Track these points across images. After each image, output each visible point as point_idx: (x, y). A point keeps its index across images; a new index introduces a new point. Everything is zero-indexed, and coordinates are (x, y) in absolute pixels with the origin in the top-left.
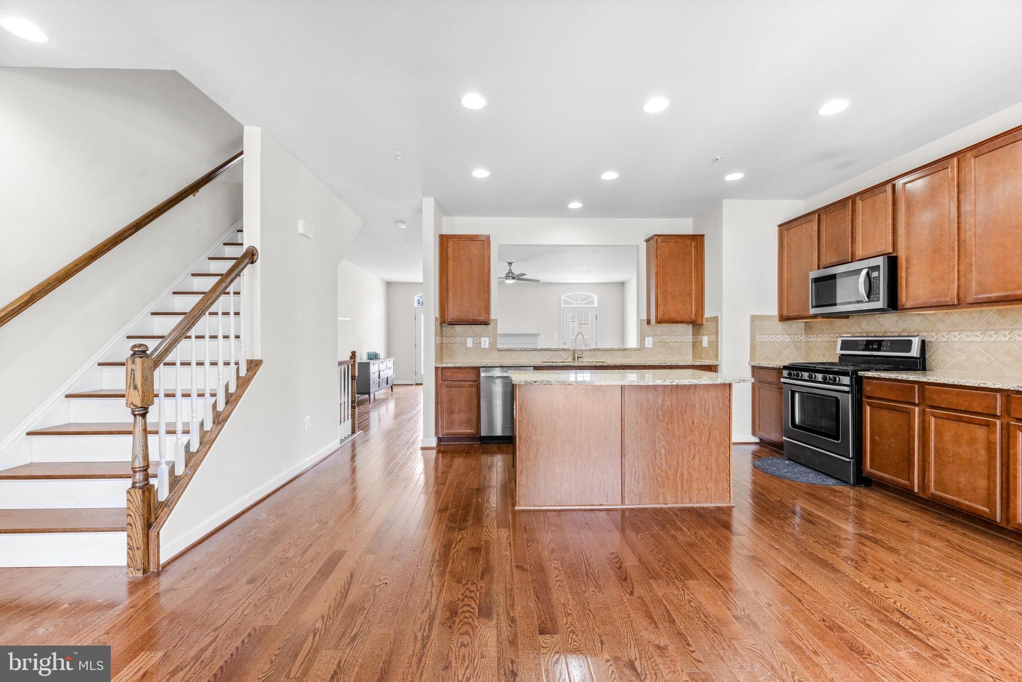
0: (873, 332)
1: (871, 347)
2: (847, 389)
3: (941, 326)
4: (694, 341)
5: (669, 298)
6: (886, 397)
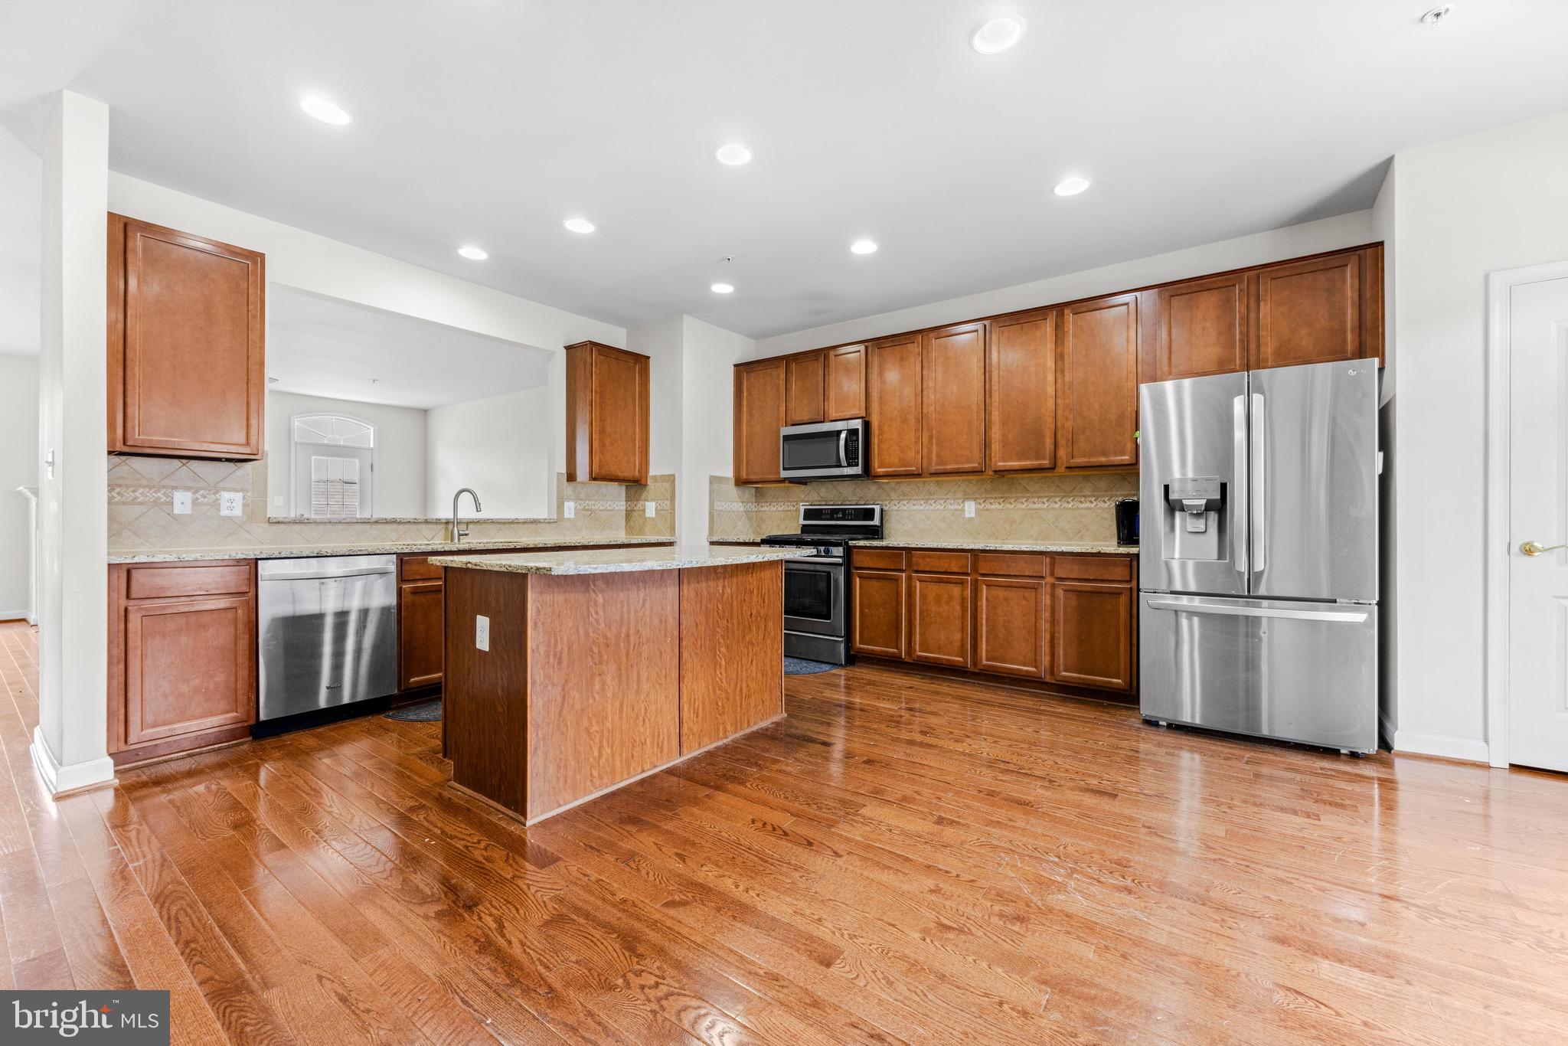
0: (832, 501)
1: (835, 516)
2: (840, 560)
3: (893, 496)
4: (629, 509)
5: (608, 442)
6: (876, 567)
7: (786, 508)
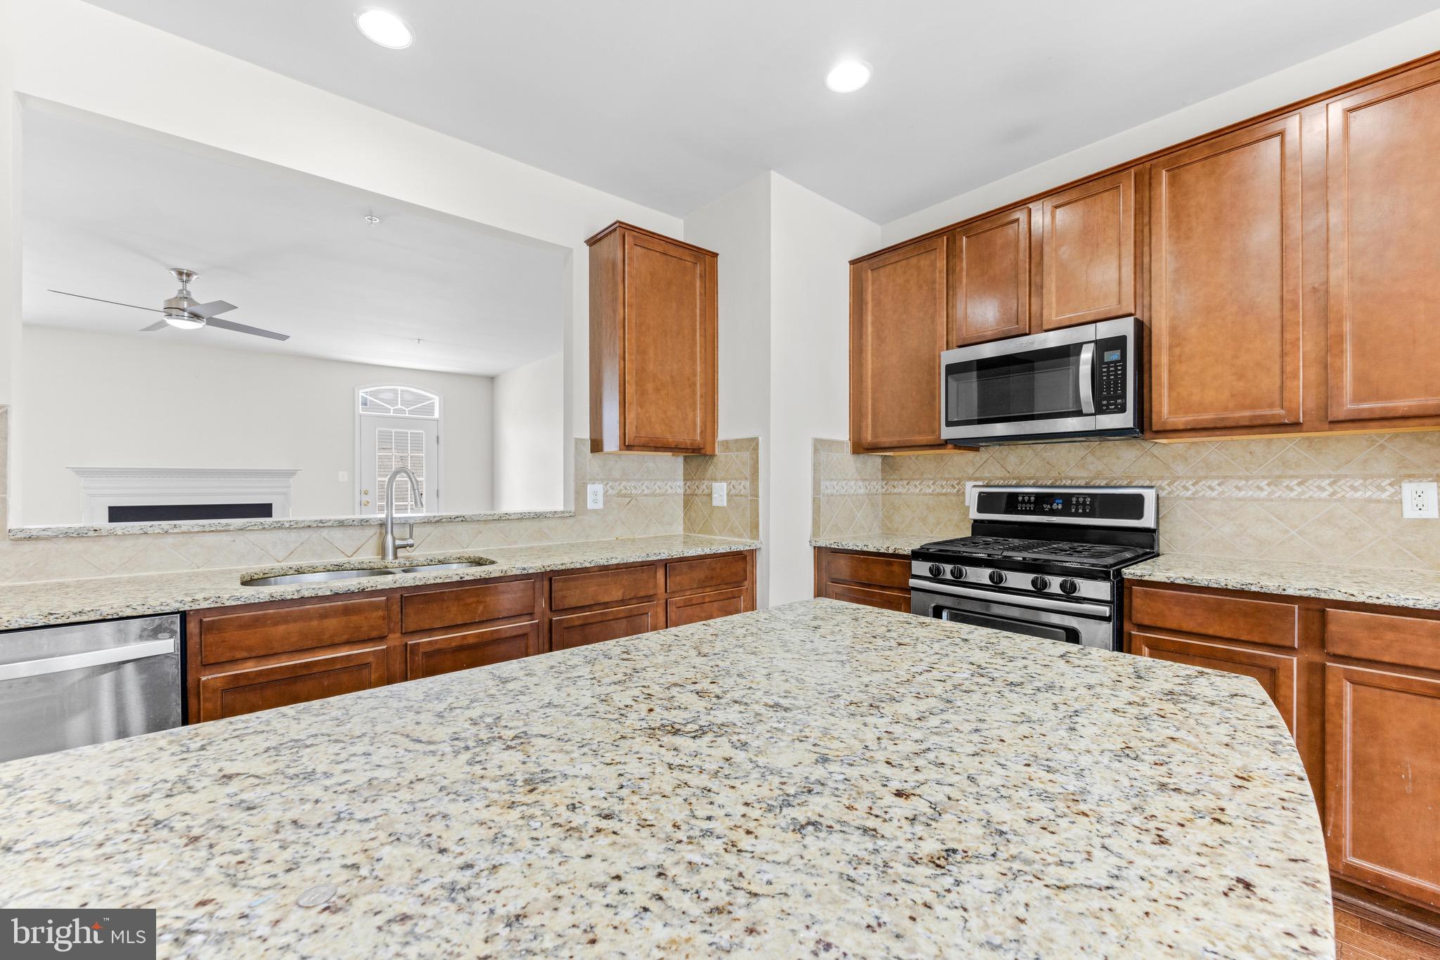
0: (1030, 479)
1: (1046, 507)
4: (688, 492)
5: (650, 387)
7: (938, 490)
